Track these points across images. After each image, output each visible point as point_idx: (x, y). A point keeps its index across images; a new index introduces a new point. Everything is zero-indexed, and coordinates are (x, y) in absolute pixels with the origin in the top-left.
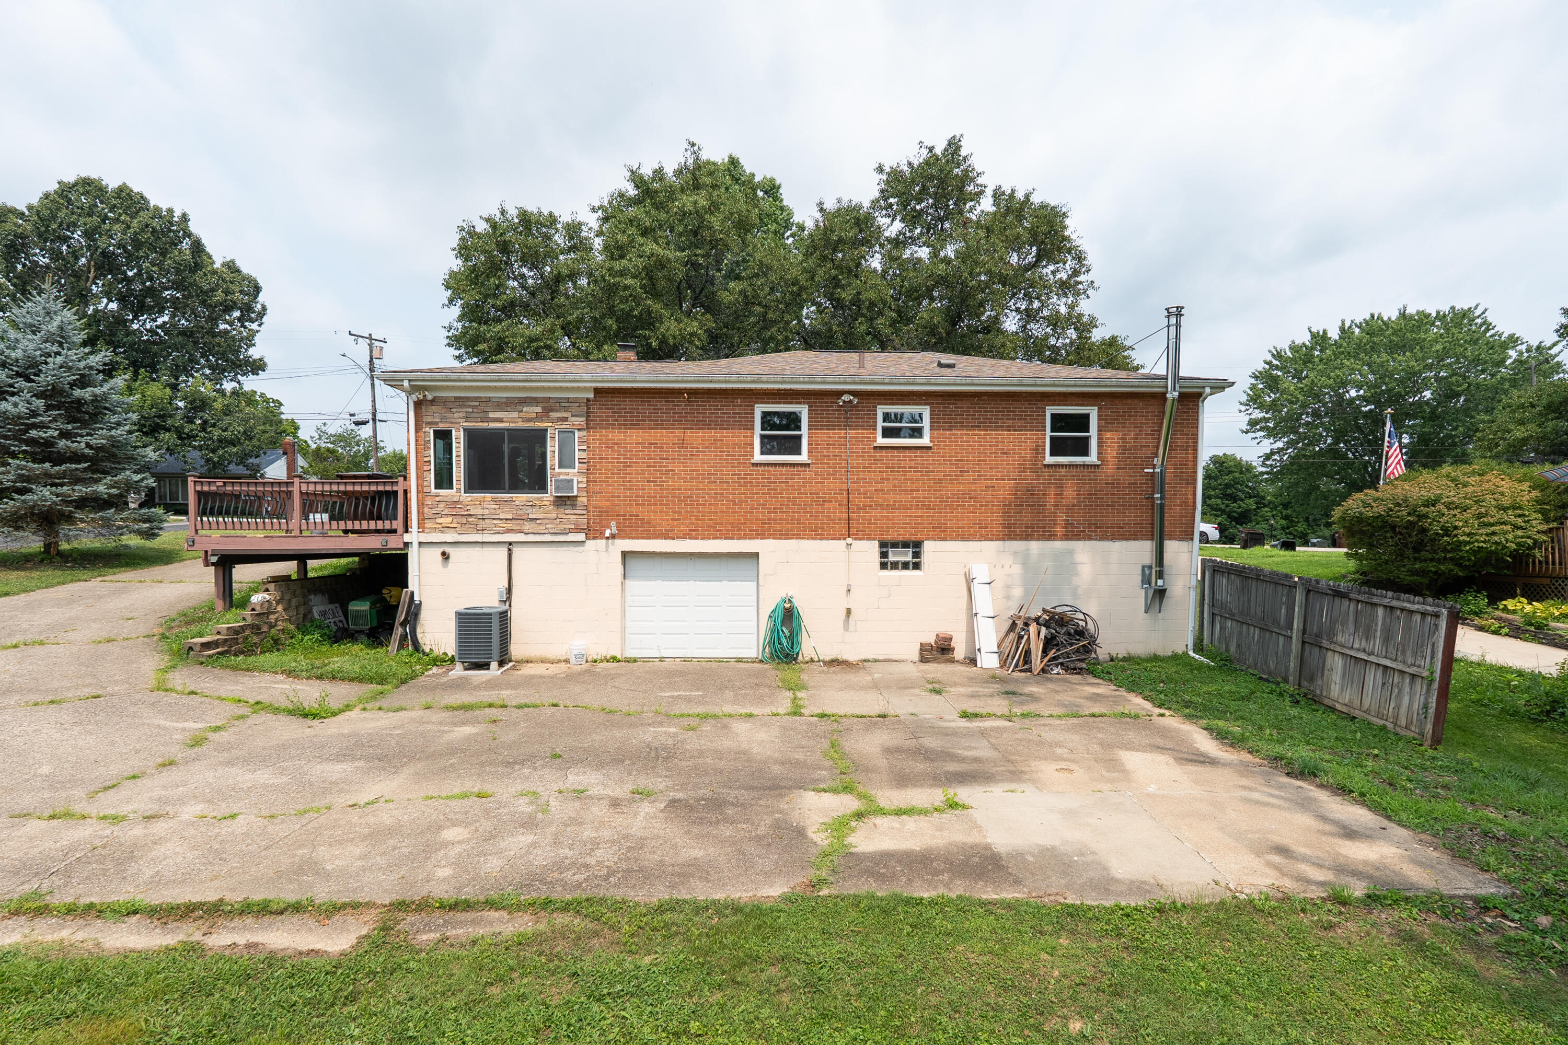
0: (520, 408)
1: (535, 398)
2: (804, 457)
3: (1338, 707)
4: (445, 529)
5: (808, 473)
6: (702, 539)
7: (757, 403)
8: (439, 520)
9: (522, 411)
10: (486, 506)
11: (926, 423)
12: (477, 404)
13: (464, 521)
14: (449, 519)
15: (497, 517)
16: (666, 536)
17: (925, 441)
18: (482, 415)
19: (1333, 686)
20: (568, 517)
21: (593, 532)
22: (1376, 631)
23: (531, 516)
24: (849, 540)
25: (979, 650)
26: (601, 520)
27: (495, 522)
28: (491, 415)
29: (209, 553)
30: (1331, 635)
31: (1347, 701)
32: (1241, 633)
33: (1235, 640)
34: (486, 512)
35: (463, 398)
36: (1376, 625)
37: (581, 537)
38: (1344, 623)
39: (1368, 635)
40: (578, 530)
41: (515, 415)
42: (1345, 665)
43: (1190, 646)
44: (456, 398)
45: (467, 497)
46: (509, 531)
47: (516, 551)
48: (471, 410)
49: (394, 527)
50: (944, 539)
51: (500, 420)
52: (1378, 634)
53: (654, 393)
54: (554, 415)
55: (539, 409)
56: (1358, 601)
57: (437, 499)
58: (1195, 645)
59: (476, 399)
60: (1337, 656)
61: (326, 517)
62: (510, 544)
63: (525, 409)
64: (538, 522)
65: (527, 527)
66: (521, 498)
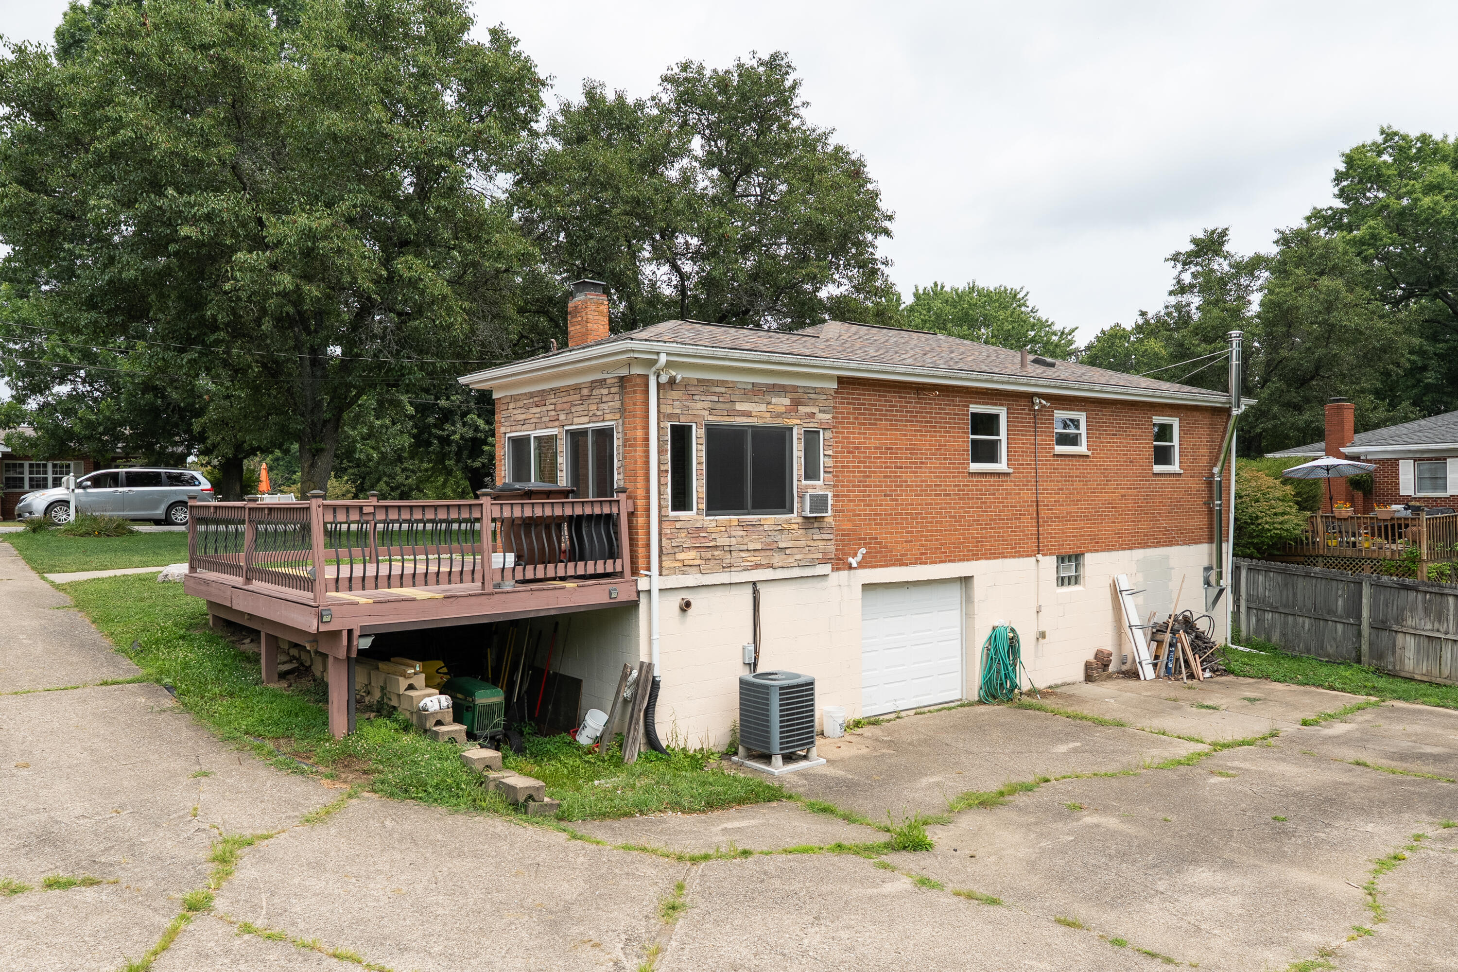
0: (767, 398)
1: (784, 386)
2: (1002, 466)
3: (1417, 677)
4: (686, 567)
5: (1009, 485)
6: (931, 563)
7: (971, 403)
8: (680, 556)
9: (769, 403)
10: (733, 533)
11: (1083, 429)
12: (722, 390)
13: (709, 555)
14: (692, 554)
15: (745, 548)
16: (901, 562)
17: (1082, 449)
18: (728, 406)
19: (1407, 661)
20: (816, 543)
21: (840, 563)
22: (1448, 615)
23: (782, 545)
24: (1039, 556)
25: (1140, 663)
26: (844, 545)
27: (743, 554)
28: (739, 407)
29: (357, 633)
30: (1400, 619)
31: (1424, 671)
32: (1286, 623)
33: (1278, 630)
34: (733, 541)
35: (708, 381)
36: (1448, 610)
37: (826, 569)
38: (1413, 610)
39: (1440, 617)
40: (824, 561)
41: (763, 407)
42: (1419, 644)
43: (1229, 639)
44: (699, 380)
45: (710, 521)
46: (757, 566)
47: (762, 589)
48: (716, 399)
49: (619, 569)
50: (1097, 551)
51: (748, 414)
52: (1451, 617)
53: (890, 386)
54: (803, 409)
55: (787, 401)
56: (1426, 592)
57: (678, 525)
58: (1232, 637)
59: (718, 383)
60: (1408, 637)
61: (511, 558)
62: (754, 583)
63: (774, 400)
64: (788, 552)
65: (777, 559)
66: (769, 520)
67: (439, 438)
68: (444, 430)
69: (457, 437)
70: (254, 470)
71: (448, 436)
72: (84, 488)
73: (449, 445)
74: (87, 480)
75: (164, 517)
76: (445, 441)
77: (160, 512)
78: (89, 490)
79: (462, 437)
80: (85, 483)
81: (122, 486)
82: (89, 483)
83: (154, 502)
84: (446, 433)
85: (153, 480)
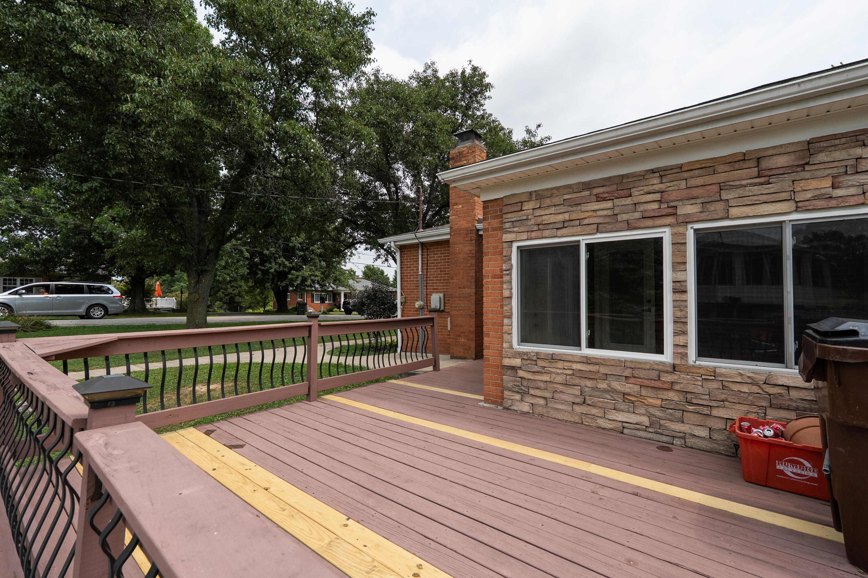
67: (262, 271)
68: (265, 266)
69: (272, 270)
70: (152, 285)
71: (268, 270)
72: (20, 294)
73: (268, 275)
74: (23, 289)
75: (84, 314)
76: (266, 273)
77: (82, 311)
78: (24, 296)
79: (275, 271)
80: (20, 291)
81: (52, 293)
82: (24, 291)
83: (77, 304)
84: (266, 268)
85: (79, 290)
